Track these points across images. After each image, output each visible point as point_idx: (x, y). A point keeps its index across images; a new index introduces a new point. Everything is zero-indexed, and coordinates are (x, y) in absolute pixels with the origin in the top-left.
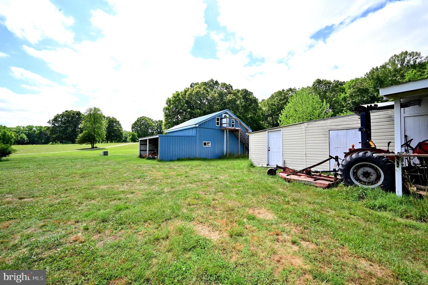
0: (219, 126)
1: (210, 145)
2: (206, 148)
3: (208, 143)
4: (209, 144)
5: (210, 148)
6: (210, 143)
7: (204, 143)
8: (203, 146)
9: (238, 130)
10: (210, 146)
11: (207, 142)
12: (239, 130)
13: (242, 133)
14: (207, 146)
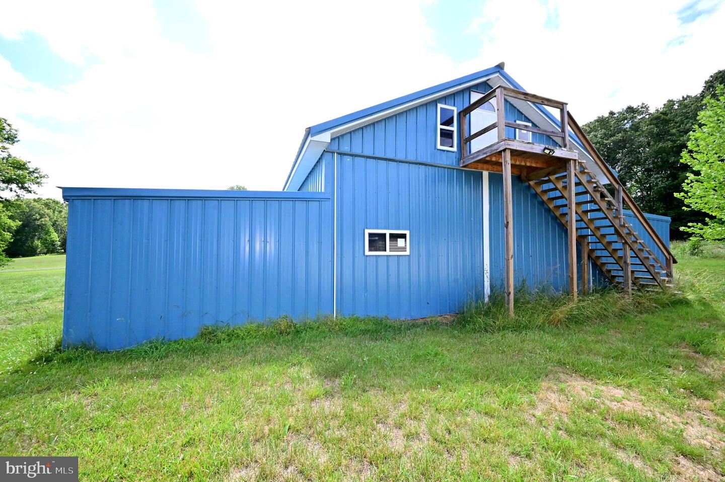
0: (455, 149)
1: (404, 249)
2: (382, 264)
3: (394, 237)
4: (401, 242)
5: (404, 264)
6: (403, 236)
7: (370, 235)
8: (367, 253)
9: (563, 163)
10: (407, 253)
11: (388, 232)
12: (569, 160)
13: (584, 179)
14: (388, 253)
